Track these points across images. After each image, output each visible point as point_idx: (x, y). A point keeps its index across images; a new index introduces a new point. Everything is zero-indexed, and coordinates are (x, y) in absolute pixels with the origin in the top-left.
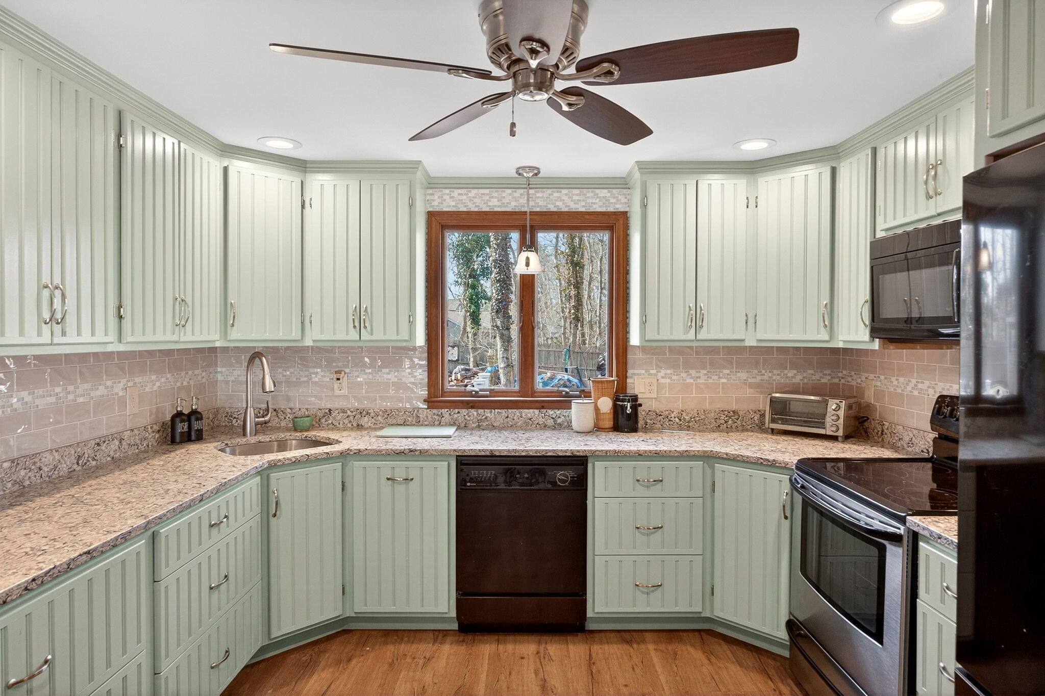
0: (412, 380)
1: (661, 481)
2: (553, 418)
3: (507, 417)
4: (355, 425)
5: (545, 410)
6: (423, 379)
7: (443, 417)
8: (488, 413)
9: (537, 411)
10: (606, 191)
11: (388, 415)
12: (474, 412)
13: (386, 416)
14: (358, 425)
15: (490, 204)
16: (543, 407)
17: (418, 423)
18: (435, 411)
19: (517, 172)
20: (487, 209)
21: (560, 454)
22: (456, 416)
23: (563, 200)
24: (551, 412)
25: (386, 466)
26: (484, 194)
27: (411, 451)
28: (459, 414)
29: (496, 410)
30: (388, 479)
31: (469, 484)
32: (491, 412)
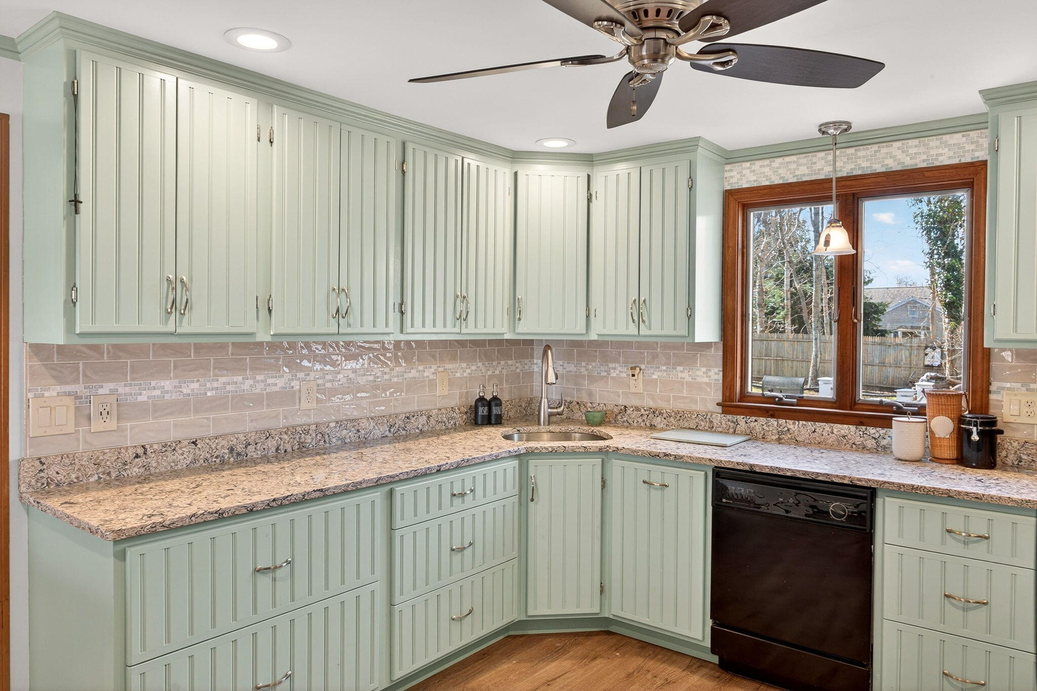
0: (707, 380)
1: (987, 538)
2: (875, 439)
3: (814, 432)
4: (648, 424)
5: (864, 428)
6: (718, 380)
7: (738, 424)
8: (791, 424)
9: (853, 428)
10: (960, 135)
11: (681, 416)
12: (773, 422)
13: (678, 418)
14: (651, 425)
15: (798, 173)
16: (862, 424)
17: (711, 429)
18: (729, 417)
19: (820, 130)
20: (794, 180)
21: (836, 480)
22: (752, 424)
23: (895, 156)
24: (872, 430)
25: (643, 469)
26: (790, 162)
27: (666, 455)
28: (756, 423)
29: (801, 422)
30: (644, 482)
31: (724, 500)
32: (794, 424)
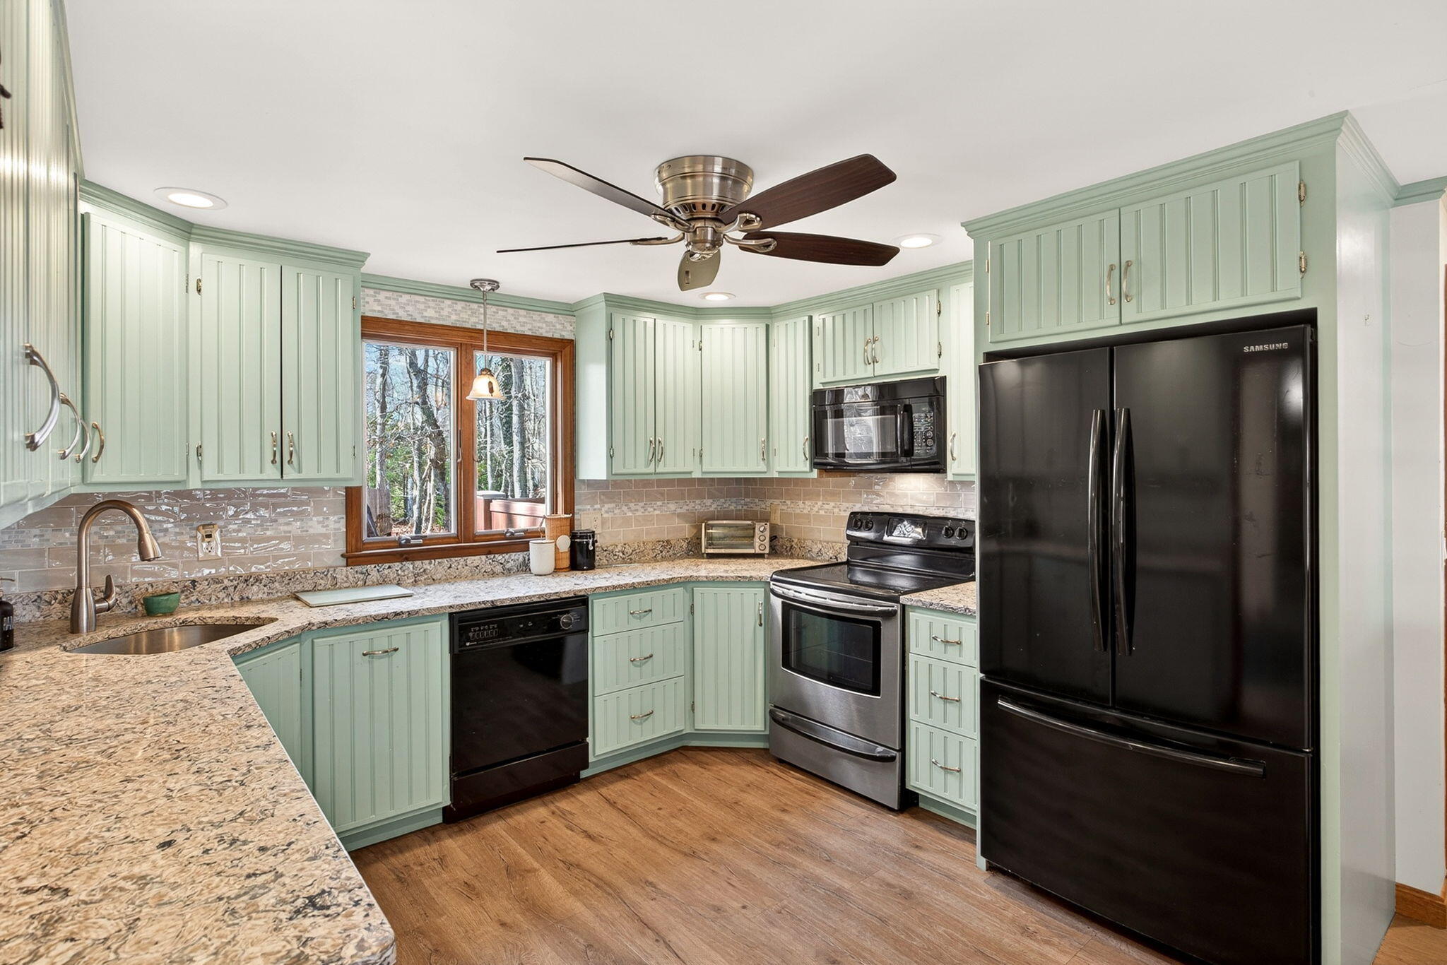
0: (323, 531)
1: (651, 611)
2: (502, 564)
3: (450, 567)
5: (492, 556)
6: (340, 529)
7: (369, 574)
8: (426, 564)
9: (484, 557)
10: (552, 316)
11: (290, 579)
12: (409, 565)
13: (286, 582)
15: (425, 314)
16: (490, 553)
17: (335, 586)
18: (358, 568)
19: (471, 284)
20: (422, 320)
21: (564, 596)
22: (386, 572)
23: (509, 320)
24: (499, 557)
25: (362, 640)
26: (418, 302)
27: (396, 614)
28: (389, 570)
29: (437, 561)
30: (364, 655)
31: (468, 644)
32: (430, 563)
